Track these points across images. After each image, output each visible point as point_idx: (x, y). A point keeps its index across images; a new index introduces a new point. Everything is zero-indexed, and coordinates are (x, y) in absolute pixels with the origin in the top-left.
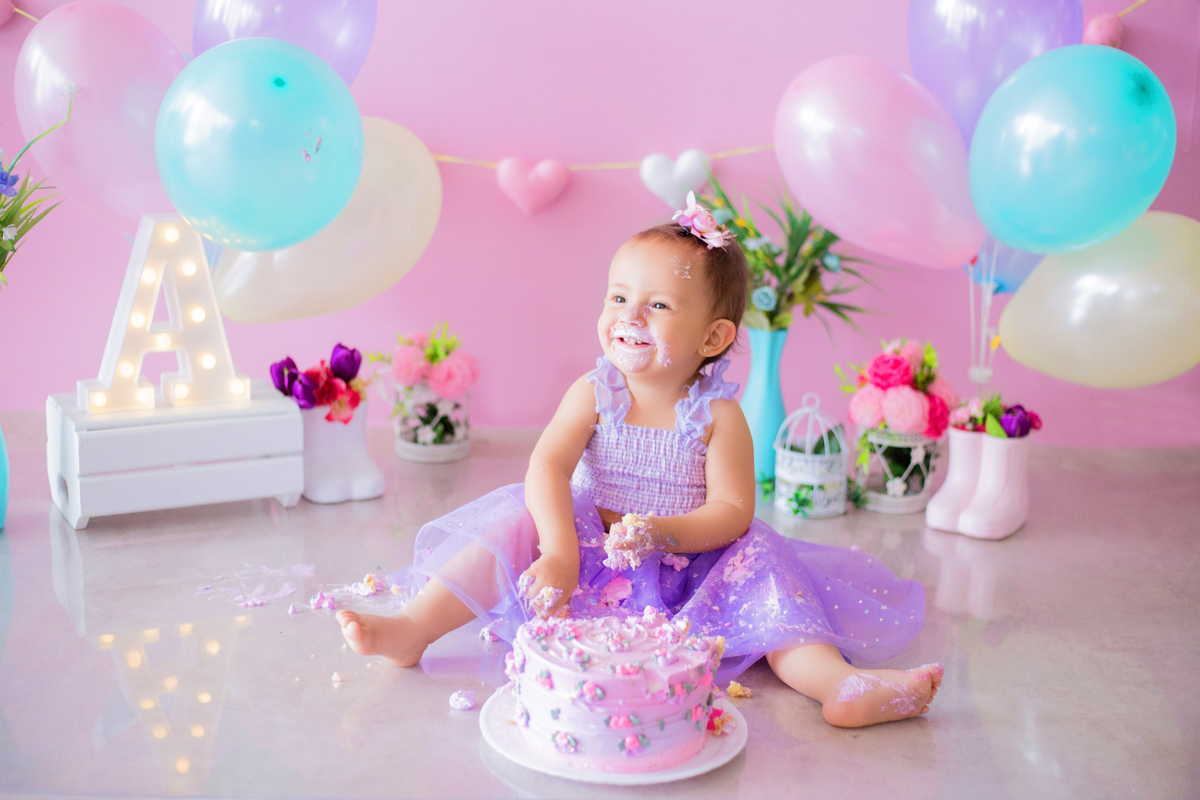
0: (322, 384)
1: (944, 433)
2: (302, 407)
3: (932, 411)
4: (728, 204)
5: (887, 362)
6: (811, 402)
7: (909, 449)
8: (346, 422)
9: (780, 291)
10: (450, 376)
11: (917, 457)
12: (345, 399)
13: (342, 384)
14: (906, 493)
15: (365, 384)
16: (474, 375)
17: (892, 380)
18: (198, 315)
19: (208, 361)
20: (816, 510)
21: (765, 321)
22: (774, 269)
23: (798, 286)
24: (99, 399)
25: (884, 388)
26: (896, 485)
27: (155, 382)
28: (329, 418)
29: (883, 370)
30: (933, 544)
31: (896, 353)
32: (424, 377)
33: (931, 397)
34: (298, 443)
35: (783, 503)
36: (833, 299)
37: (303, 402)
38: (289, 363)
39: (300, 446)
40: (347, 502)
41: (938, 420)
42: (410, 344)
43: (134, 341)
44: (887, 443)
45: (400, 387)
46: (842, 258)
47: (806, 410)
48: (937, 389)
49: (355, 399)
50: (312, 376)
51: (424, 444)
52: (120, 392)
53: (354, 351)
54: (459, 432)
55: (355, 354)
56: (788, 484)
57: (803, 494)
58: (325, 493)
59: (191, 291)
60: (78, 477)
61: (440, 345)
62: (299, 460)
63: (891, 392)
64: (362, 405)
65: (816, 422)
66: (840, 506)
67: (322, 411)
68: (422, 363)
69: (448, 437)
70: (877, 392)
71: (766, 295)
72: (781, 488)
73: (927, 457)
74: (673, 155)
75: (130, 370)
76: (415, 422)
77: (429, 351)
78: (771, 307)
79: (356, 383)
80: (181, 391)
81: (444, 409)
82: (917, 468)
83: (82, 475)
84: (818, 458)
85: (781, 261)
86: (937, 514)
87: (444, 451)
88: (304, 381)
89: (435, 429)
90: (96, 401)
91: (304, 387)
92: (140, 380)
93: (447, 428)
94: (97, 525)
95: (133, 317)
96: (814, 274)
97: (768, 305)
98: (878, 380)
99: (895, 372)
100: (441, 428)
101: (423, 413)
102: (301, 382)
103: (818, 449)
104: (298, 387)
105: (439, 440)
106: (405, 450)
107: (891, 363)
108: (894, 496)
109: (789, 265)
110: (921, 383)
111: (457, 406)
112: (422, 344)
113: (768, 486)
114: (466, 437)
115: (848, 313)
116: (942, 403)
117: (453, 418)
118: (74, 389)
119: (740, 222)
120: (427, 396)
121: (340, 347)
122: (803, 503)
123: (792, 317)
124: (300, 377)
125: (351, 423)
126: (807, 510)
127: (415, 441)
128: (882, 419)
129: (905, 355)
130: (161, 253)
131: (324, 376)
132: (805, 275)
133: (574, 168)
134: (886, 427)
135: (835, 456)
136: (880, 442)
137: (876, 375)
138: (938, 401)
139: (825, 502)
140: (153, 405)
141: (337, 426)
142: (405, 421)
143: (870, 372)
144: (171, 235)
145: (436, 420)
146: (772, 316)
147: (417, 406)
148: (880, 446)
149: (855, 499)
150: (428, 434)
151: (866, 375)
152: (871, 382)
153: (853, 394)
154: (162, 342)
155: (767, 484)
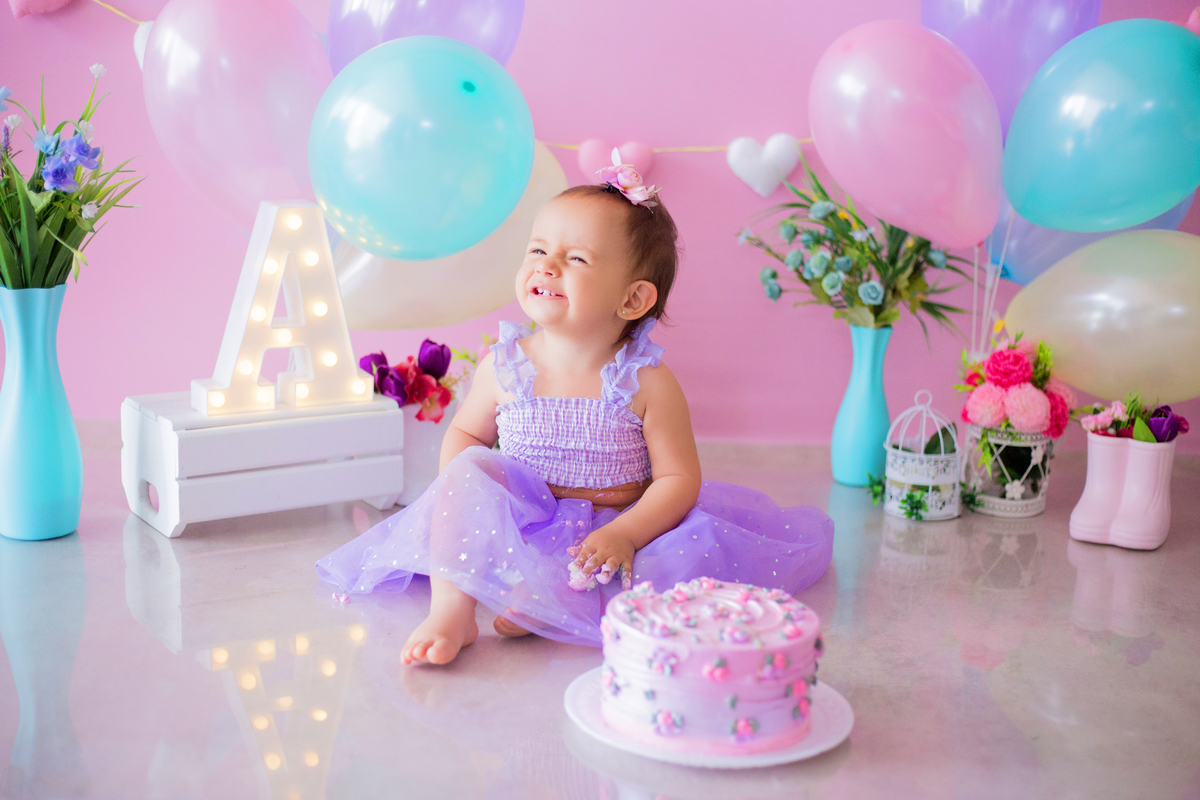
0: (412, 380)
1: (1064, 432)
2: (401, 404)
3: (1053, 409)
4: (825, 196)
5: (1006, 358)
6: (923, 400)
7: (1028, 450)
8: (437, 420)
9: (887, 288)
11: (1036, 458)
12: (434, 396)
13: (433, 381)
14: (1024, 497)
15: (455, 383)
17: (1013, 378)
18: (320, 309)
19: (329, 359)
20: (931, 511)
21: (871, 317)
22: (877, 263)
23: (903, 281)
24: (218, 399)
25: (1006, 386)
26: (1015, 488)
27: (273, 380)
28: (420, 416)
29: (1004, 366)
31: (1010, 349)
33: (1051, 396)
34: (399, 442)
35: (895, 507)
36: (932, 298)
38: (379, 358)
39: (400, 444)
41: (1058, 419)
43: (253, 336)
44: (1006, 443)
46: (947, 257)
47: (920, 408)
48: (1052, 386)
49: (446, 397)
50: (402, 373)
52: (238, 391)
53: (443, 346)
55: (445, 350)
56: (901, 486)
57: (918, 495)
59: (314, 283)
60: (177, 479)
62: (399, 460)
63: (1014, 390)
64: (453, 404)
65: (929, 420)
66: (954, 508)
67: (413, 409)
70: (997, 391)
71: (873, 287)
72: (891, 489)
73: (1045, 458)
74: (761, 138)
75: (250, 367)
78: (878, 302)
79: (447, 380)
80: (302, 391)
82: (1036, 467)
83: (187, 477)
84: (933, 457)
85: (884, 254)
90: (209, 402)
91: (397, 383)
92: (259, 380)
94: (194, 532)
95: (250, 310)
96: (918, 269)
97: (875, 299)
98: (997, 377)
99: (1016, 368)
102: (393, 379)
103: (932, 448)
104: (391, 383)
107: (1011, 359)
108: (1013, 501)
109: (893, 260)
110: (1041, 382)
113: (878, 489)
116: (1062, 403)
118: (188, 388)
119: (842, 214)
121: (428, 342)
122: (914, 507)
123: (899, 312)
124: (391, 373)
126: (922, 512)
128: (1006, 418)
129: (1018, 351)
130: (282, 242)
131: (413, 373)
132: (910, 270)
133: (656, 150)
134: (1008, 425)
135: (949, 456)
136: (999, 442)
137: (996, 373)
138: (1058, 399)
139: (940, 504)
140: (272, 406)
141: (428, 425)
143: (989, 370)
144: (293, 221)
146: (877, 310)
148: (999, 446)
149: (969, 501)
151: (982, 372)
152: (990, 379)
153: (971, 392)
154: (283, 338)
155: (877, 486)
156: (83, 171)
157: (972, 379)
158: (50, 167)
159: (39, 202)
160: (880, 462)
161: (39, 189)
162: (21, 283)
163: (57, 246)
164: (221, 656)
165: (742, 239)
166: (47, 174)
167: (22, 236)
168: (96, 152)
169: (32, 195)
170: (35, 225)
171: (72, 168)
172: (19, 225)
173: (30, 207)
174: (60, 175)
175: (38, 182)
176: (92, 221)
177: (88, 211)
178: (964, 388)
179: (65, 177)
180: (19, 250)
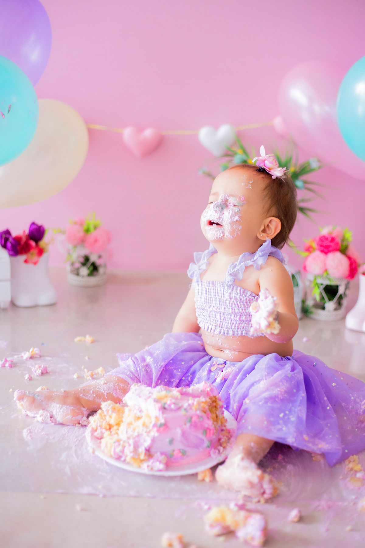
0: (22, 243)
1: (356, 277)
2: (11, 255)
3: (351, 266)
4: (245, 152)
5: (327, 239)
7: (338, 286)
8: (35, 263)
10: (96, 241)
11: (341, 291)
12: (34, 252)
13: (33, 243)
15: (47, 244)
16: (109, 240)
17: (330, 249)
25: (326, 253)
26: (330, 305)
28: (26, 261)
29: (326, 243)
30: (349, 337)
31: (330, 234)
32: (82, 241)
33: (349, 258)
34: (7, 274)
37: (11, 253)
38: (8, 232)
39: (9, 276)
40: (35, 307)
41: (353, 270)
42: (76, 223)
44: (326, 283)
45: (70, 246)
46: (305, 182)
49: (41, 252)
50: (18, 240)
51: (83, 276)
53: (41, 226)
54: (101, 270)
55: (42, 228)
58: (23, 301)
61: (91, 223)
62: (8, 284)
64: (45, 255)
67: (22, 258)
68: (81, 234)
69: (95, 273)
70: (322, 255)
74: (216, 127)
76: (78, 265)
77: (85, 227)
79: (42, 243)
81: (93, 258)
82: (341, 295)
86: (351, 321)
87: (94, 280)
88: (13, 241)
89: (89, 269)
91: (12, 245)
93: (95, 268)
98: (322, 248)
99: (332, 244)
100: (91, 268)
101: (82, 260)
102: (11, 243)
104: (9, 245)
105: (91, 274)
106: (72, 279)
107: (330, 239)
108: (329, 311)
111: (100, 257)
112: (81, 224)
114: (105, 273)
115: (309, 213)
116: (355, 262)
117: (98, 262)
120: (83, 251)
121: (33, 224)
124: (10, 239)
125: (38, 265)
127: (78, 274)
128: (326, 270)
129: (334, 235)
131: (24, 239)
133: (164, 133)
134: (328, 274)
136: (322, 283)
137: (321, 246)
138: (353, 259)
141: (30, 266)
142: (73, 264)
143: (318, 245)
145: (89, 264)
147: (78, 257)
148: (322, 284)
149: (306, 312)
150: (85, 271)
151: (314, 245)
152: (318, 250)
153: (308, 256)
157: (309, 249)
165: (200, 173)
178: (305, 254)
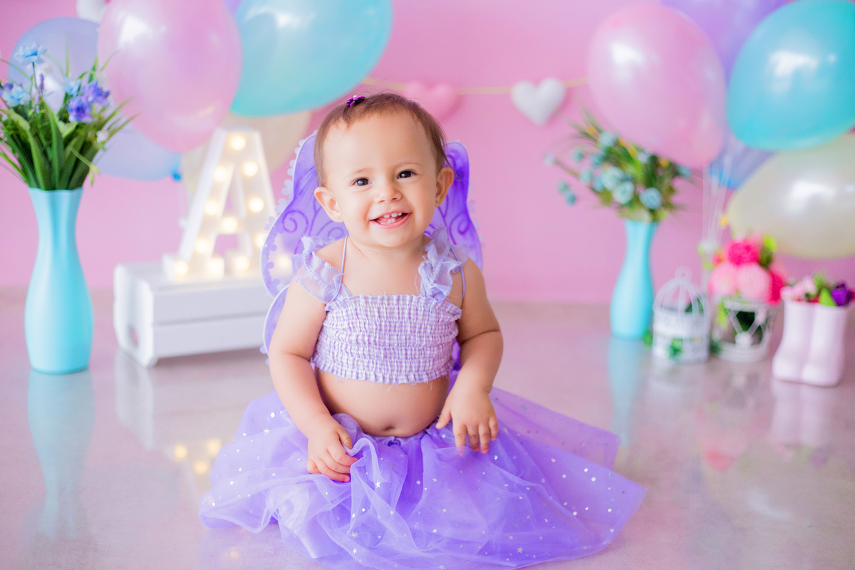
3: (773, 283)
5: (740, 247)
6: (684, 275)
7: (754, 313)
11: (760, 319)
14: (751, 345)
17: (744, 259)
18: (257, 205)
20: (687, 354)
21: (646, 217)
24: (181, 268)
25: (738, 264)
26: (744, 338)
27: (223, 255)
29: (738, 252)
30: (779, 390)
31: (744, 240)
33: (771, 274)
35: (660, 352)
43: (207, 224)
44: (739, 308)
47: (678, 282)
48: (774, 267)
52: (196, 263)
56: (663, 336)
57: (677, 345)
59: (252, 187)
60: (152, 325)
63: (744, 267)
65: (687, 291)
66: (703, 353)
70: (732, 267)
72: (658, 340)
73: (767, 320)
75: (205, 246)
80: (242, 264)
83: (159, 323)
86: (782, 367)
90: (176, 270)
92: (212, 255)
94: (164, 363)
95: (207, 205)
98: (734, 259)
103: (689, 309)
107: (744, 248)
108: (743, 347)
110: (765, 263)
113: (647, 338)
116: (779, 279)
122: (675, 351)
126: (679, 356)
128: (737, 290)
129: (749, 242)
130: (230, 157)
133: (463, 92)
134: (739, 294)
135: (699, 315)
137: (733, 255)
138: (776, 277)
139: (692, 351)
140: (222, 274)
143: (728, 254)
144: (239, 143)
146: (652, 212)
148: (734, 310)
151: (724, 254)
152: (729, 261)
153: (716, 271)
154: (230, 226)
155: (648, 335)
156: (97, 108)
158: (73, 104)
159: (66, 130)
160: (650, 319)
161: (66, 120)
162: (51, 187)
163: (78, 161)
164: (180, 452)
166: (72, 110)
167: (53, 154)
168: (107, 94)
169: (61, 125)
170: (62, 146)
171: (90, 105)
172: (50, 145)
173: (59, 134)
174: (80, 110)
175: (65, 115)
176: (104, 143)
177: (102, 136)
178: (712, 268)
179: (84, 112)
180: (50, 164)
